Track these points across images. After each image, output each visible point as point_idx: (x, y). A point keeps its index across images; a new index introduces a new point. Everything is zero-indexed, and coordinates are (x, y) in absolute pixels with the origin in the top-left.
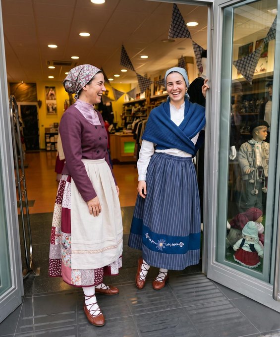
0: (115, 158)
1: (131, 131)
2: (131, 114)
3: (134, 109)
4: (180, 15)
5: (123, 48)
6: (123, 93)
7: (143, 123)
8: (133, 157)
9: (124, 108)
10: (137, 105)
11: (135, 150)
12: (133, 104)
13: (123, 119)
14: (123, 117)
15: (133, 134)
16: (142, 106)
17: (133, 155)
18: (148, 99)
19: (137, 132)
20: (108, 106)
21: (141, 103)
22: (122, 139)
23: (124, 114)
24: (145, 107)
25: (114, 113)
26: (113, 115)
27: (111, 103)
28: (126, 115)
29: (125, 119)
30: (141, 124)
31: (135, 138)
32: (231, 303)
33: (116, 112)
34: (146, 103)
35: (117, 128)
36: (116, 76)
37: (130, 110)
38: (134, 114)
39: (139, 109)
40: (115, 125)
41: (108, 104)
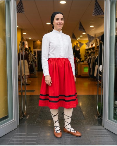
0: (80, 74)
1: (87, 62)
2: (88, 54)
3: (90, 52)
4: (99, 5)
5: (80, 22)
6: (84, 44)
7: (92, 58)
8: (87, 74)
9: (86, 51)
10: (91, 50)
11: (88, 71)
12: (90, 49)
13: (85, 57)
14: (85, 56)
15: (87, 63)
16: (94, 50)
17: (87, 73)
18: (96, 47)
19: (89, 62)
20: (78, 51)
21: (93, 48)
22: (83, 65)
23: (85, 54)
24: (95, 51)
25: (81, 54)
26: (80, 55)
27: (79, 49)
28: (86, 55)
29: (86, 56)
30: (91, 58)
31: (88, 65)
32: (113, 140)
33: (82, 54)
34: (95, 48)
35: (81, 60)
36: (81, 36)
37: (88, 52)
38: (90, 54)
39: (92, 51)
40: (80, 59)
41: (78, 50)
